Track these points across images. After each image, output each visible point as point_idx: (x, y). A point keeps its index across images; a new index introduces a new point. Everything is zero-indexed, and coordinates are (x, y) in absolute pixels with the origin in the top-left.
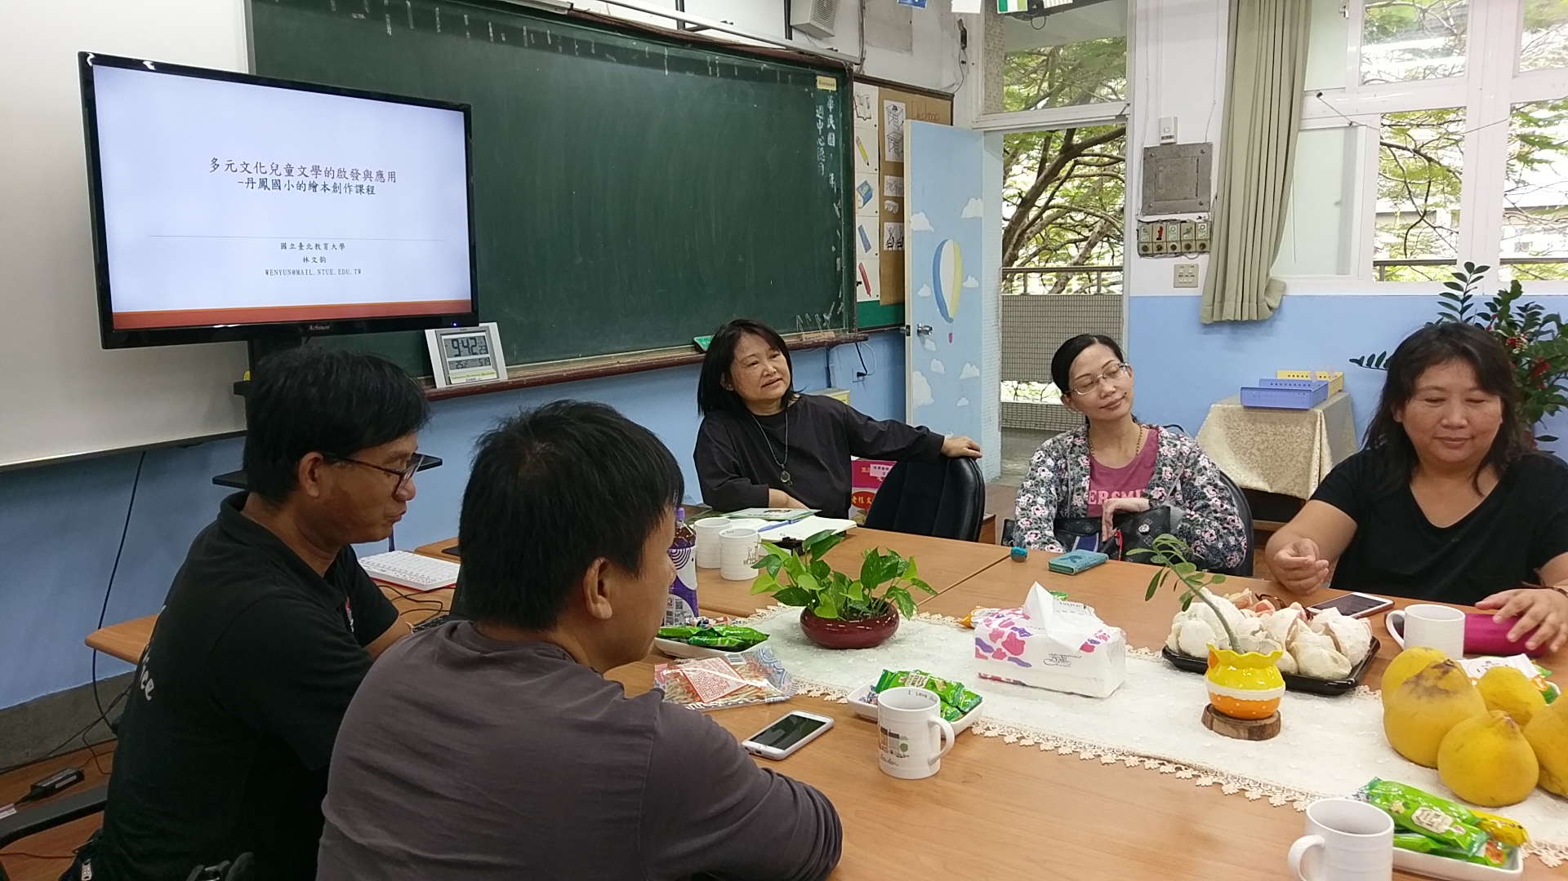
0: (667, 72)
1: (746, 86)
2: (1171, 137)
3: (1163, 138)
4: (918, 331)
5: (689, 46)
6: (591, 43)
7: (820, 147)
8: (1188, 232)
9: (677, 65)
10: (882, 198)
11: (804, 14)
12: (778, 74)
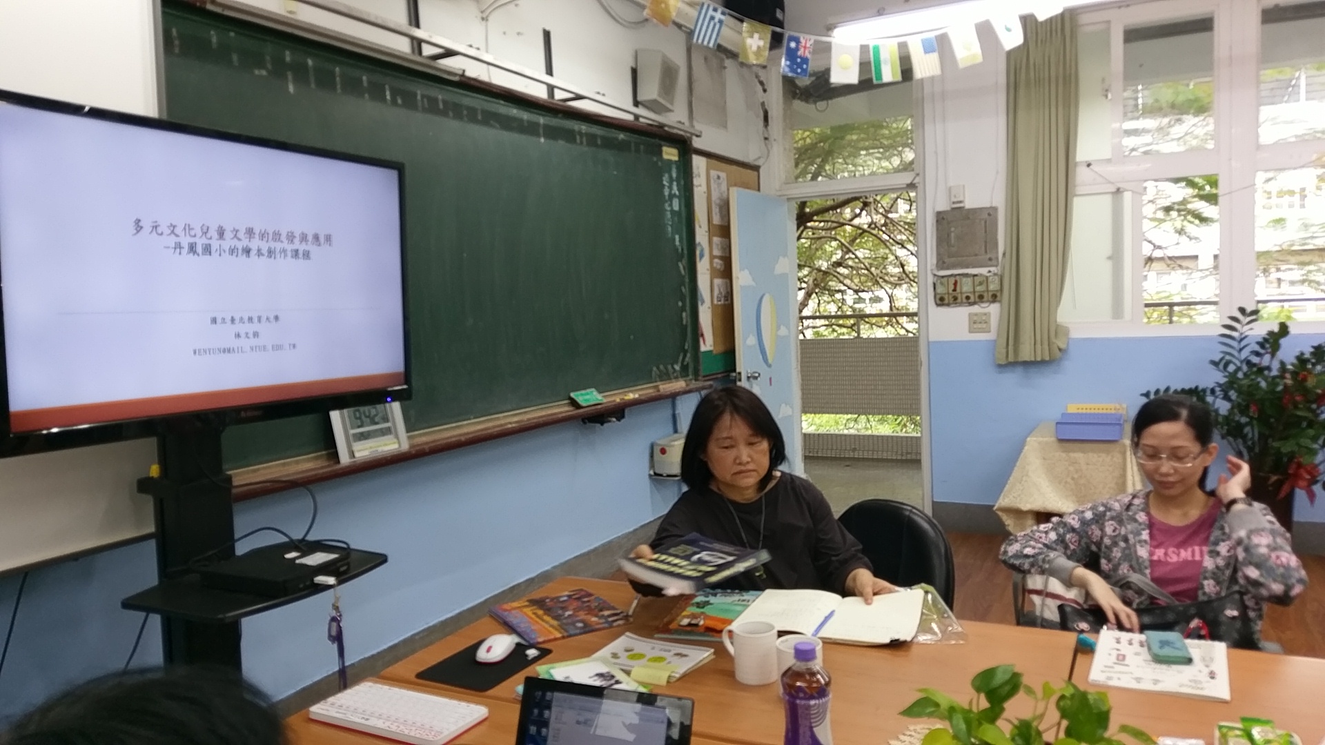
0: (542, 140)
1: (608, 155)
2: (961, 202)
3: (954, 203)
4: (748, 378)
5: (560, 115)
6: (477, 109)
7: (666, 210)
8: (981, 284)
9: (552, 133)
10: (712, 257)
11: (650, 91)
12: (633, 145)
